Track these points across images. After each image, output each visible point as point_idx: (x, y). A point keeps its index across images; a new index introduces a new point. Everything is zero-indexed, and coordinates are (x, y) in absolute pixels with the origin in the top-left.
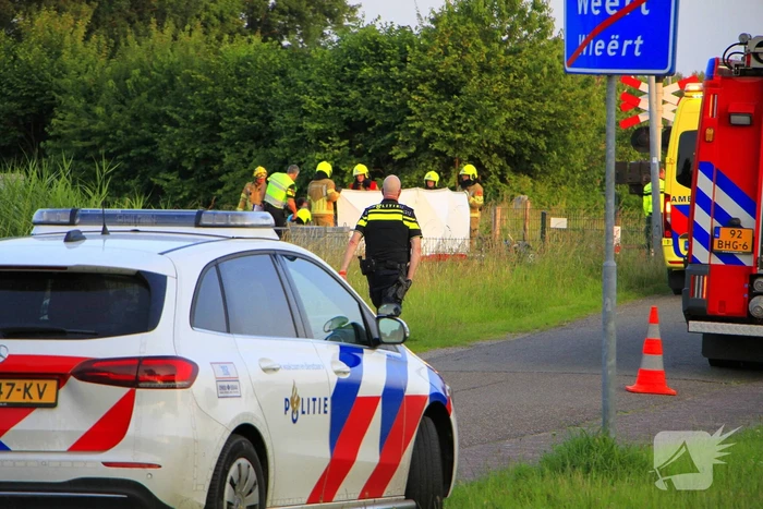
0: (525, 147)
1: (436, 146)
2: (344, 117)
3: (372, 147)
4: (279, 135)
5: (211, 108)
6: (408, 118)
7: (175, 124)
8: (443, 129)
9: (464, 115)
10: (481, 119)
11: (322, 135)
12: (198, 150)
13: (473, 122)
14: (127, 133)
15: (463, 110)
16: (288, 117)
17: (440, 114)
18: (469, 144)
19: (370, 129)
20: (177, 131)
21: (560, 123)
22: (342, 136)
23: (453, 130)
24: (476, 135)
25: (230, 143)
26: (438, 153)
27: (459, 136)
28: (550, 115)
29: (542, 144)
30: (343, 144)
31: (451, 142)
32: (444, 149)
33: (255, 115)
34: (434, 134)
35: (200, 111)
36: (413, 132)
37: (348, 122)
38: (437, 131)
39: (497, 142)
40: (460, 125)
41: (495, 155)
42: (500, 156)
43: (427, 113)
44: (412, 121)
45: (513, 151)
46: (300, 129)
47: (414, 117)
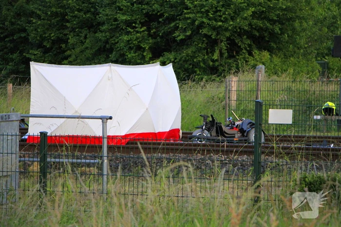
0: (266, 31)
1: (204, 31)
2: (144, 11)
3: (162, 31)
4: (103, 24)
5: (61, 7)
6: (185, 11)
7: (39, 17)
8: (209, 19)
9: (223, 9)
10: (235, 12)
11: (129, 24)
12: (53, 35)
13: (229, 14)
14: (12, 24)
15: (223, 6)
16: (108, 11)
17: (206, 8)
18: (227, 29)
19: (161, 20)
20: (39, 22)
21: (289, 15)
22: (143, 24)
23: (216, 20)
24: (231, 23)
25: (73, 30)
26: (206, 36)
27: (220, 23)
28: (282, 10)
29: (277, 29)
30: (143, 29)
31: (214, 28)
32: (210, 33)
33: (88, 11)
34: (203, 22)
35: (54, 9)
36: (189, 21)
37: (147, 15)
38: (205, 20)
39: (246, 28)
40: (220, 16)
41: (245, 37)
42: (248, 38)
43: (199, 8)
44: (188, 13)
45: (258, 34)
46: (116, 20)
47: (189, 11)
